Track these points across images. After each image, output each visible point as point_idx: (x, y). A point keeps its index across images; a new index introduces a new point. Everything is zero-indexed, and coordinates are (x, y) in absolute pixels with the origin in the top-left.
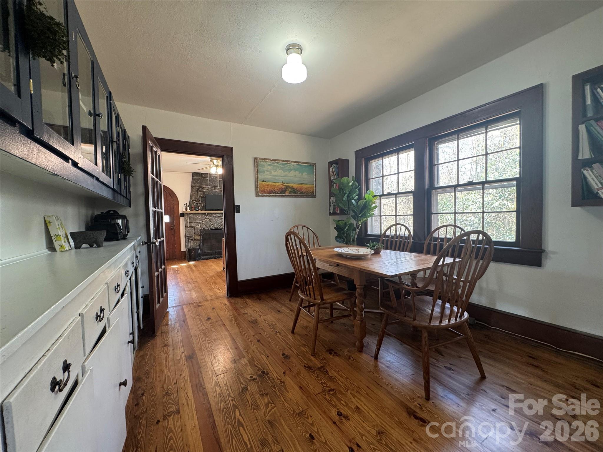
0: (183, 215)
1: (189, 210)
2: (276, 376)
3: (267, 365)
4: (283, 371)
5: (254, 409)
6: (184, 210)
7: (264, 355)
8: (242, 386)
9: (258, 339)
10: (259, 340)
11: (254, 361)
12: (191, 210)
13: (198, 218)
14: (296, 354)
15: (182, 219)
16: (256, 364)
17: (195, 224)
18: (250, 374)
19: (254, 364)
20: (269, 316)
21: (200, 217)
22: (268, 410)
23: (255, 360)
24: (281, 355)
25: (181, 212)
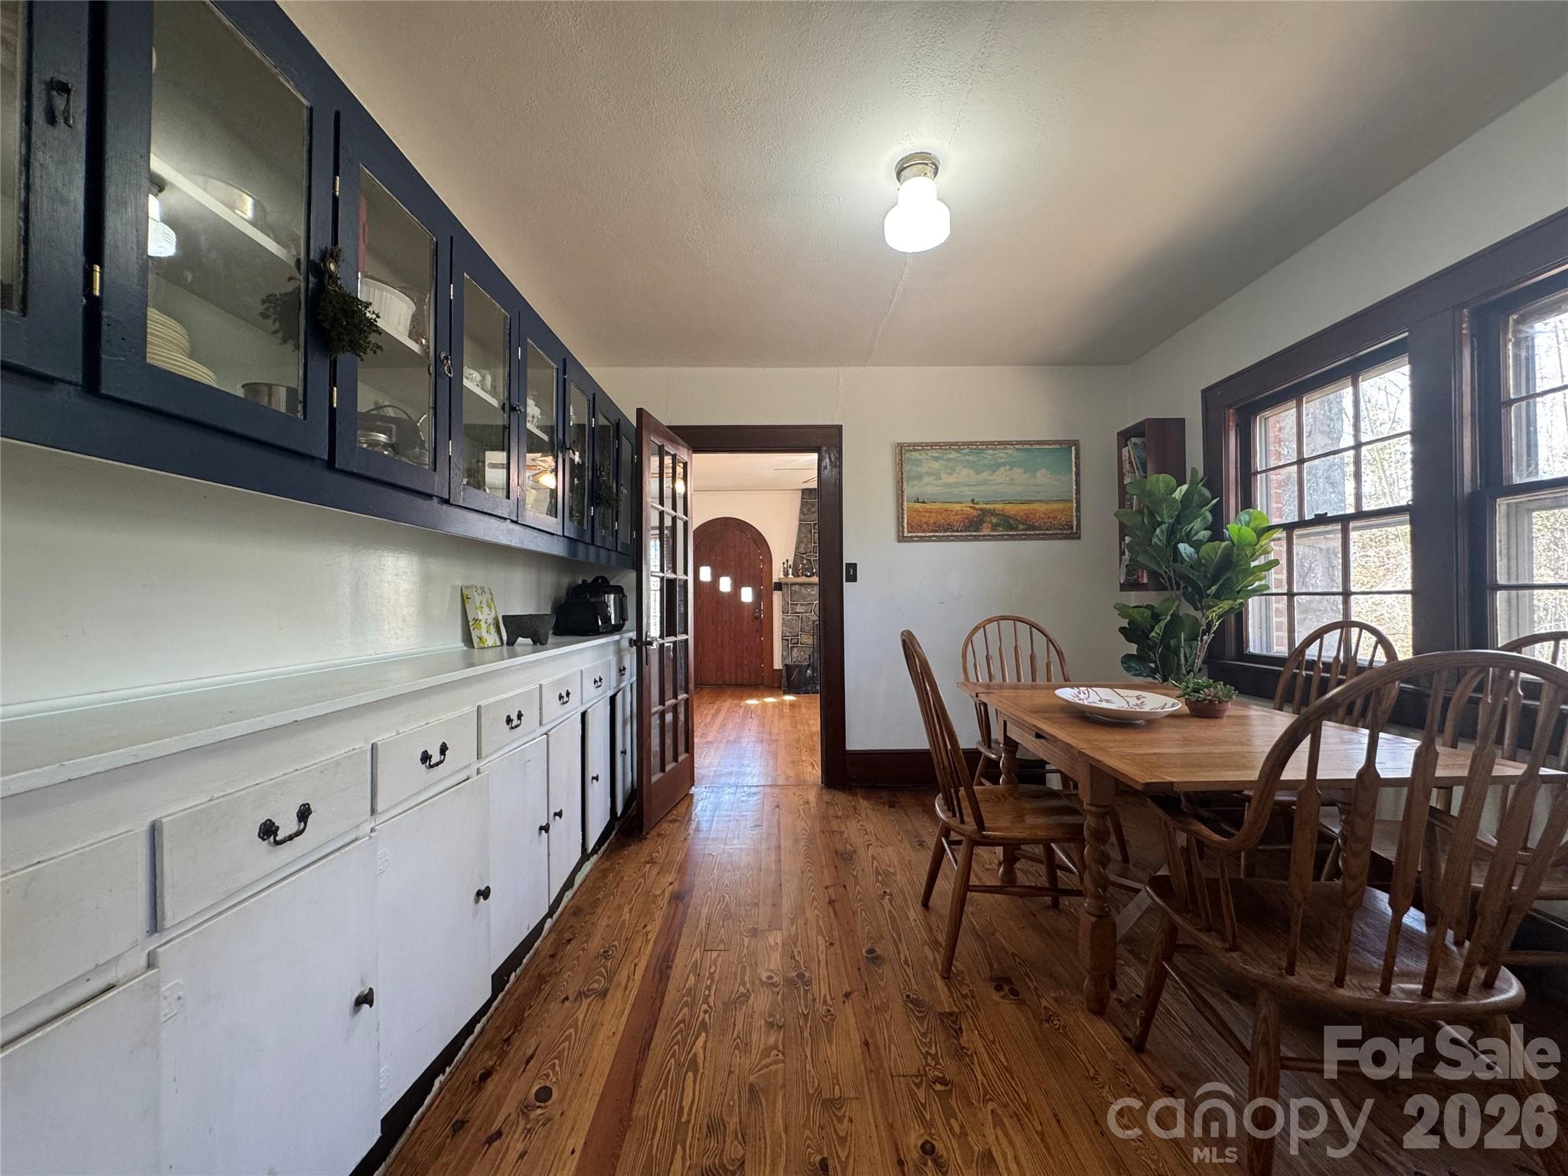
0: (779, 586)
1: (791, 576)
2: (825, 996)
3: (819, 962)
4: (847, 989)
5: (737, 1047)
6: (782, 576)
7: (824, 937)
8: (742, 989)
9: (833, 898)
10: (834, 901)
11: (795, 944)
12: (796, 574)
13: (809, 595)
14: (903, 959)
15: (777, 596)
16: (796, 953)
17: (803, 607)
18: (770, 970)
19: (793, 952)
20: (890, 849)
21: (813, 593)
22: (764, 1062)
23: (799, 943)
24: (864, 951)
25: (775, 579)
